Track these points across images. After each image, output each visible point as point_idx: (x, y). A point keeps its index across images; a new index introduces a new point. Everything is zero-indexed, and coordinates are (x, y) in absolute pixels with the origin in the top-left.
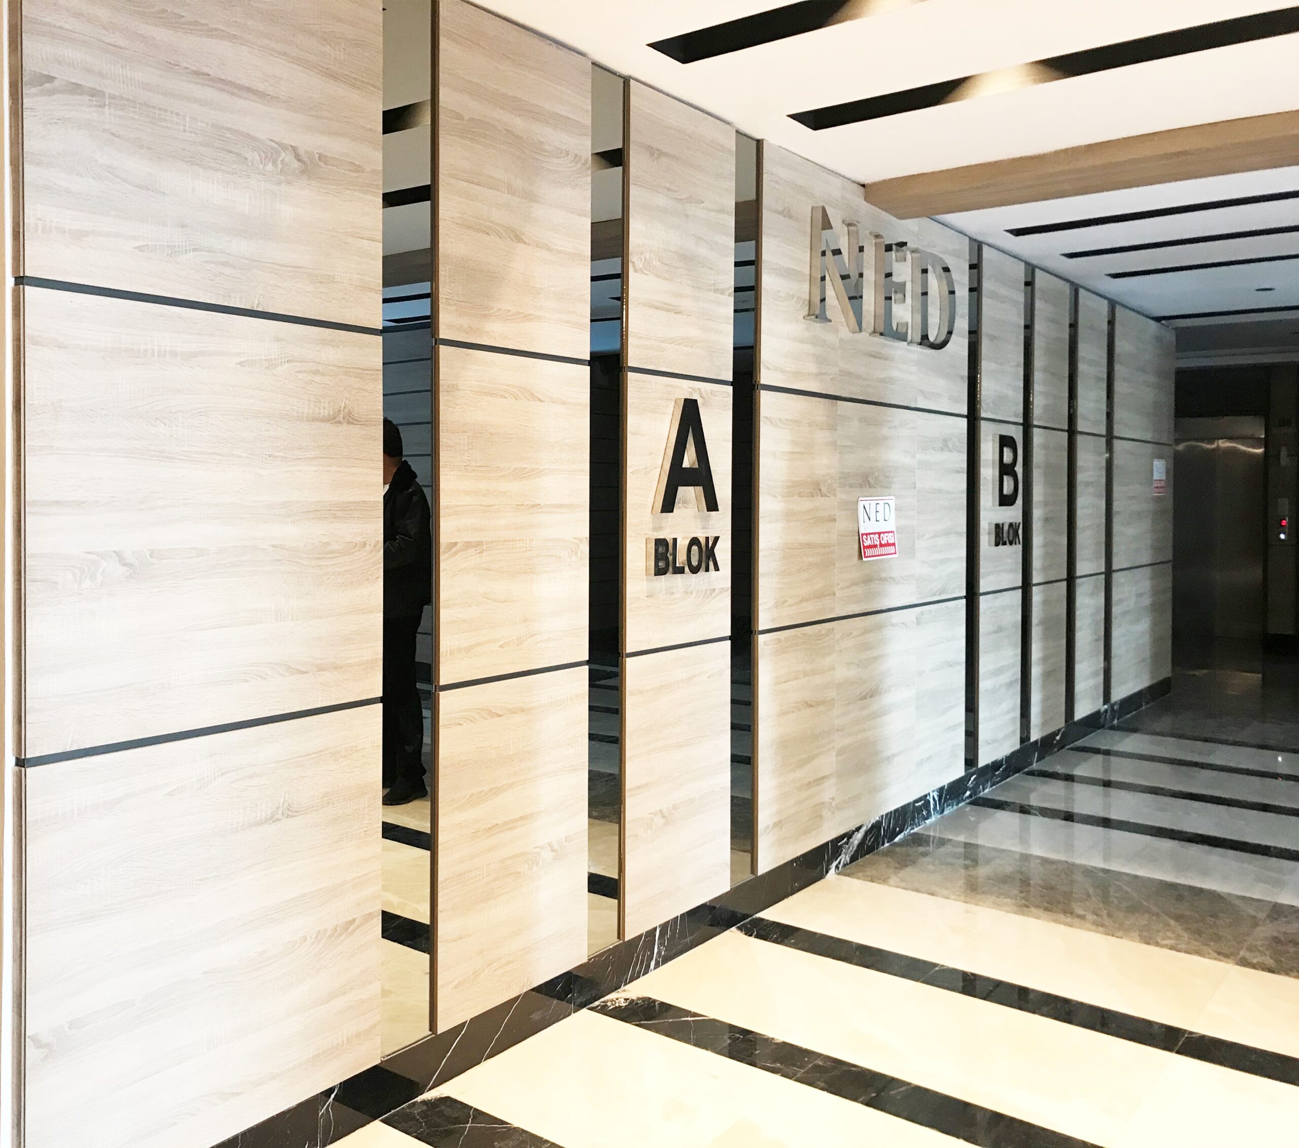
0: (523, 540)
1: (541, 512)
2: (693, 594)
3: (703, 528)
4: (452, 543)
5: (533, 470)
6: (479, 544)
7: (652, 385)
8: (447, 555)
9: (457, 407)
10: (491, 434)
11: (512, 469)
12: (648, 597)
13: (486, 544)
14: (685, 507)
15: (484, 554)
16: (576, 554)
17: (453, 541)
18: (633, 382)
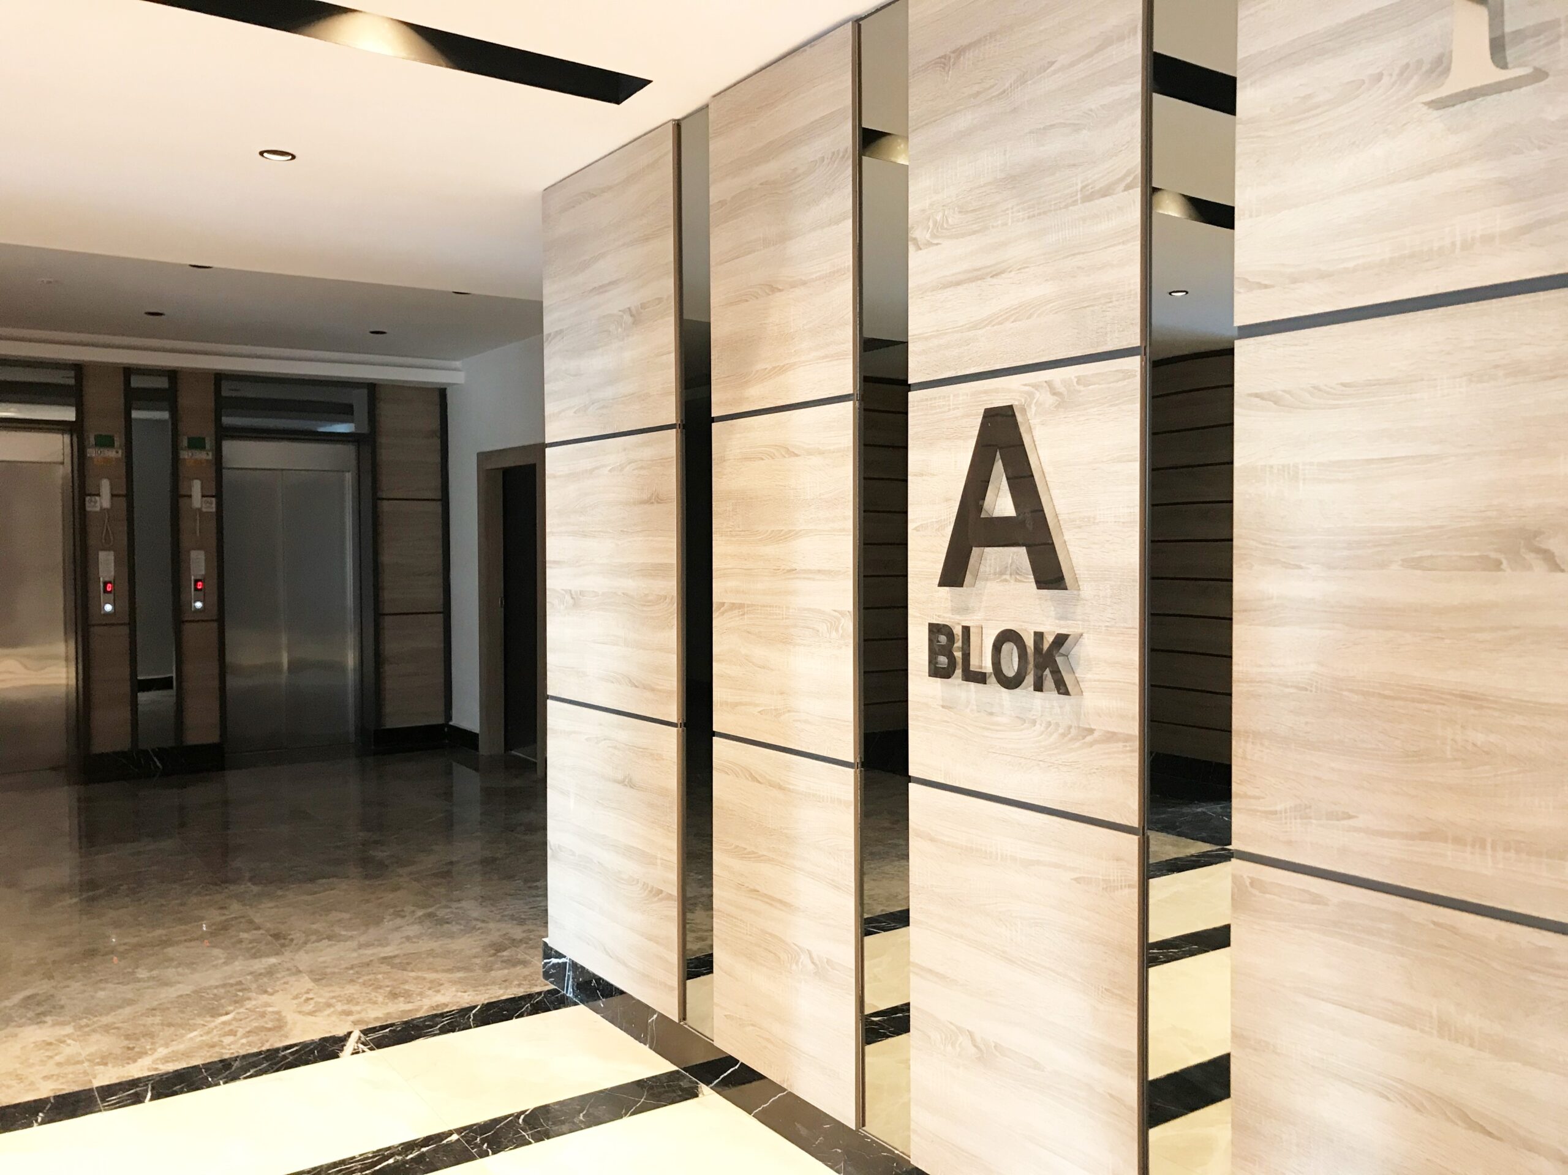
0: (779, 607)
1: (797, 578)
2: (1038, 726)
3: (1061, 618)
4: (721, 603)
5: (790, 531)
6: (741, 606)
7: (949, 400)
8: (718, 614)
9: (724, 477)
10: (751, 498)
11: (769, 532)
12: (943, 707)
13: (748, 607)
14: (1016, 580)
15: (746, 616)
16: (837, 630)
17: (721, 601)
18: (916, 404)
